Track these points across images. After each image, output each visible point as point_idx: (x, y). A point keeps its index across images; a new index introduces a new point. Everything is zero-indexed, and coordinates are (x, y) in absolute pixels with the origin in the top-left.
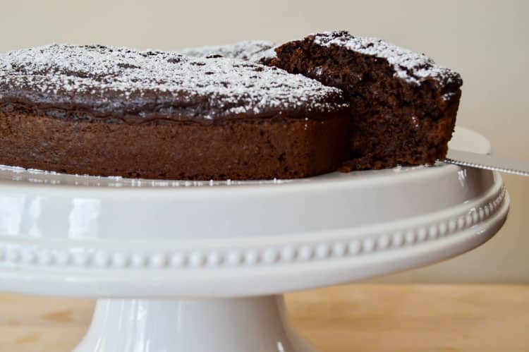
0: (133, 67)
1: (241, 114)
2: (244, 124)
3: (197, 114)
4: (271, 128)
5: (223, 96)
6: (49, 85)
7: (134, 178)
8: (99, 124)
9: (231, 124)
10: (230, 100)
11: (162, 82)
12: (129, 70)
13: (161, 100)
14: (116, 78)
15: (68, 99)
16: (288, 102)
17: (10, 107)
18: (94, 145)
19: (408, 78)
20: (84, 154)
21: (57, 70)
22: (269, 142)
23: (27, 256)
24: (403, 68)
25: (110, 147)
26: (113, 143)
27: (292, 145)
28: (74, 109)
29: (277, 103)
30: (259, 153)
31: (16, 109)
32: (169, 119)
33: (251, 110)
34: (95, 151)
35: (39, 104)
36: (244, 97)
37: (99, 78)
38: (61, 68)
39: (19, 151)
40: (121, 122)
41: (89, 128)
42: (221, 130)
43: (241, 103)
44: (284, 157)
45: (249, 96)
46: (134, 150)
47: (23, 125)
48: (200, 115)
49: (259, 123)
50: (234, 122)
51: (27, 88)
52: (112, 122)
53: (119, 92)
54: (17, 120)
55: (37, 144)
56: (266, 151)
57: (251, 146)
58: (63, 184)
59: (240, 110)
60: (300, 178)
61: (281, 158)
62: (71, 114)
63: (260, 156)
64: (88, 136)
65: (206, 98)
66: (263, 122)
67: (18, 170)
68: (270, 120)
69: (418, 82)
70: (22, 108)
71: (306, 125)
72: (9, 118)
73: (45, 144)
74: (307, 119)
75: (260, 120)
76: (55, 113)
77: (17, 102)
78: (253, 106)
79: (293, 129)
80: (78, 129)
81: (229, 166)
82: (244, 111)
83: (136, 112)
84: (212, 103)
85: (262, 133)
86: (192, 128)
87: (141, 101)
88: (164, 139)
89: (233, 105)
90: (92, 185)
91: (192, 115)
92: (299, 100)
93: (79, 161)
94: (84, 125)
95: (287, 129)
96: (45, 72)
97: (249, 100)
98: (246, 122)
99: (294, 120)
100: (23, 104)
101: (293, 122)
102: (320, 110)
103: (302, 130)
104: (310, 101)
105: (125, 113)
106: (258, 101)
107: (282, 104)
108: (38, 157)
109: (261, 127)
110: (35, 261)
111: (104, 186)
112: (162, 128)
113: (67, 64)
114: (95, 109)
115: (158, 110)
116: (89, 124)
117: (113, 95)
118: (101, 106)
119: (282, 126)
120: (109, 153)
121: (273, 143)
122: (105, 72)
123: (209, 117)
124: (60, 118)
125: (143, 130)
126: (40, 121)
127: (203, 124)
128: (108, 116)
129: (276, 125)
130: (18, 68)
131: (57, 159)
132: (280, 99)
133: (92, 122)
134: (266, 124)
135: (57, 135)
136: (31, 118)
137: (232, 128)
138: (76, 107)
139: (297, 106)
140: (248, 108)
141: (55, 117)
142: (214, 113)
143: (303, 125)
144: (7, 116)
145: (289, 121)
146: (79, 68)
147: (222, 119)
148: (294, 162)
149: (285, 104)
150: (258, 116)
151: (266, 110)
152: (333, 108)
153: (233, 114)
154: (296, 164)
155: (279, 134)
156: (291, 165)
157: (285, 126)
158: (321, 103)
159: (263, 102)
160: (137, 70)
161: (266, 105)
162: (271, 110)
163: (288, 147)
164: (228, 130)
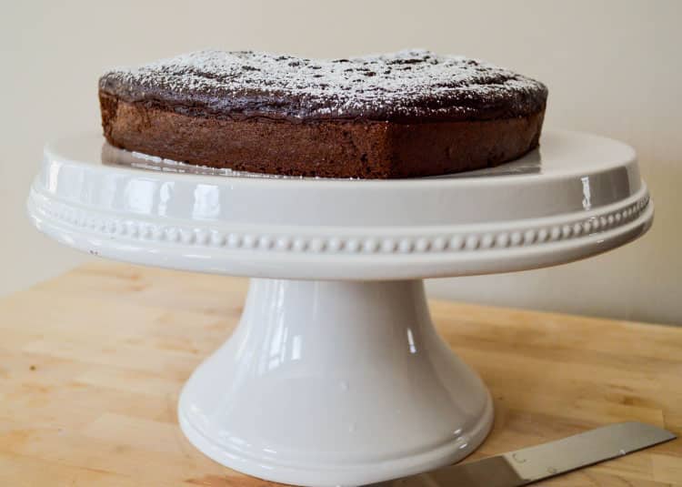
0: (254, 69)
1: (328, 114)
2: (329, 124)
3: (289, 114)
4: (353, 129)
5: (313, 97)
6: (178, 84)
7: (241, 170)
8: (212, 120)
9: (318, 124)
10: (318, 101)
11: (270, 83)
12: (249, 72)
13: (261, 99)
14: (235, 79)
15: (189, 97)
16: (371, 105)
17: (150, 103)
18: (209, 139)
20: (202, 147)
21: (191, 71)
22: (352, 142)
23: (156, 232)
25: (220, 141)
26: (222, 137)
27: (373, 147)
28: (194, 106)
29: (360, 105)
30: (343, 153)
31: (154, 105)
32: (267, 117)
33: (336, 111)
34: (209, 145)
35: (168, 101)
36: (332, 98)
37: (220, 79)
38: (195, 70)
39: (156, 143)
40: (228, 118)
41: (205, 123)
42: (309, 129)
43: (329, 105)
44: (366, 157)
45: (337, 98)
46: (239, 144)
47: (158, 120)
48: (292, 114)
49: (343, 124)
50: (320, 122)
51: (162, 86)
52: (222, 119)
53: (229, 91)
54: (154, 115)
55: (168, 137)
56: (349, 151)
57: (335, 145)
58: (188, 171)
59: (326, 110)
60: (383, 178)
61: (364, 159)
62: (192, 111)
63: (343, 156)
64: (205, 130)
65: (297, 99)
66: (346, 123)
67: (156, 159)
68: (353, 121)
70: (157, 105)
71: (386, 128)
72: (149, 113)
73: (174, 137)
74: (387, 122)
75: (343, 121)
76: (180, 109)
77: (155, 100)
78: (338, 107)
79: (374, 131)
80: (196, 124)
81: (318, 164)
82: (329, 112)
83: (240, 110)
84: (302, 103)
85: (345, 134)
86: (285, 126)
87: (244, 101)
88: (263, 135)
89: (321, 106)
90: (208, 174)
91: (285, 114)
92: (383, 103)
93: (198, 153)
94: (201, 120)
95: (367, 131)
96: (182, 73)
97: (337, 101)
98: (331, 122)
99: (375, 122)
100: (158, 100)
101: (373, 124)
102: (404, 114)
103: (383, 132)
104: (394, 104)
105: (232, 110)
106: (344, 102)
107: (364, 106)
108: (169, 148)
110: (163, 237)
111: (217, 174)
112: (261, 125)
113: (201, 67)
114: (209, 106)
115: (258, 108)
116: (205, 120)
117: (223, 93)
118: (213, 104)
119: (363, 128)
120: (221, 147)
121: (355, 143)
122: (228, 74)
123: (299, 116)
124: (184, 114)
125: (246, 126)
126: (170, 116)
127: (294, 124)
128: (219, 112)
129: (357, 126)
130: (165, 70)
131: (182, 151)
132: (365, 102)
133: (207, 118)
134: (349, 125)
135: (182, 130)
136: (163, 113)
137: (318, 127)
138: (195, 104)
139: (379, 108)
140: (333, 109)
141: (180, 113)
142: (303, 113)
143: (383, 127)
144: (147, 111)
145: (370, 123)
146: (210, 69)
147: (310, 119)
148: (376, 163)
149: (368, 107)
150: (341, 117)
151: (349, 111)
152: (423, 112)
153: (320, 114)
154: (378, 165)
155: (360, 135)
156: (373, 166)
157: (366, 128)
158: (408, 107)
159: (348, 104)
160: (256, 72)
161: (350, 107)
162: (354, 111)
163: (370, 148)
164: (316, 130)
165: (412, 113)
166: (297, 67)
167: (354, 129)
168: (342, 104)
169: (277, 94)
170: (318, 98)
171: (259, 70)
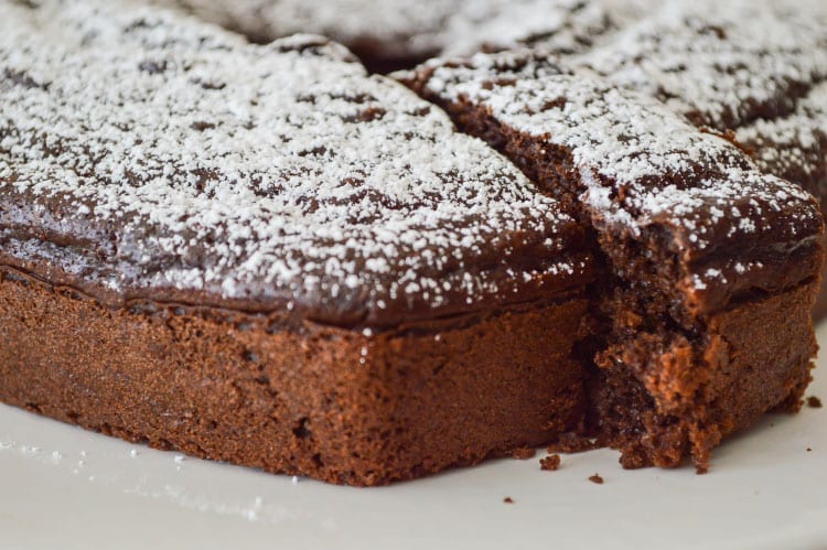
1: (192, 291)
2: (198, 321)
3: (87, 272)
4: (265, 344)
5: (155, 229)
9: (166, 313)
10: (166, 245)
16: (321, 273)
19: (612, 210)
22: (265, 380)
24: (606, 181)
27: (327, 401)
30: (242, 406)
32: (27, 271)
36: (210, 238)
42: (145, 326)
43: (199, 261)
44: (308, 427)
45: (224, 238)
48: (95, 275)
49: (238, 325)
50: (174, 310)
56: (259, 403)
57: (219, 384)
59: (187, 278)
61: (300, 432)
63: (243, 412)
65: (110, 229)
66: (245, 323)
68: (265, 319)
69: (634, 224)
71: (364, 352)
74: (367, 332)
78: (225, 270)
79: (327, 357)
82: (198, 284)
84: (123, 245)
85: (246, 355)
86: (79, 306)
89: (174, 261)
91: (76, 269)
92: (360, 267)
95: (308, 354)
97: (221, 248)
98: (205, 316)
99: (330, 330)
101: (328, 337)
103: (354, 362)
104: (397, 270)
106: (244, 256)
107: (300, 278)
109: (240, 337)
119: (295, 343)
121: (275, 384)
123: (113, 284)
127: (101, 304)
129: (279, 338)
132: (303, 261)
139: (344, 289)
140: (209, 275)
142: (124, 275)
143: (356, 349)
145: (317, 331)
147: (144, 294)
148: (336, 447)
149: (310, 281)
150: (232, 304)
151: (255, 289)
152: (494, 288)
153: (171, 289)
154: (344, 451)
155: (288, 364)
156: (331, 452)
157: (304, 346)
158: (439, 276)
159: (251, 264)
160: (34, 95)
161: (257, 278)
162: (270, 292)
163: (316, 402)
164: (161, 329)
165: (456, 296)
166: (158, 78)
167: (272, 345)
168: (238, 261)
169: (58, 204)
170: (170, 234)
171: (46, 87)
